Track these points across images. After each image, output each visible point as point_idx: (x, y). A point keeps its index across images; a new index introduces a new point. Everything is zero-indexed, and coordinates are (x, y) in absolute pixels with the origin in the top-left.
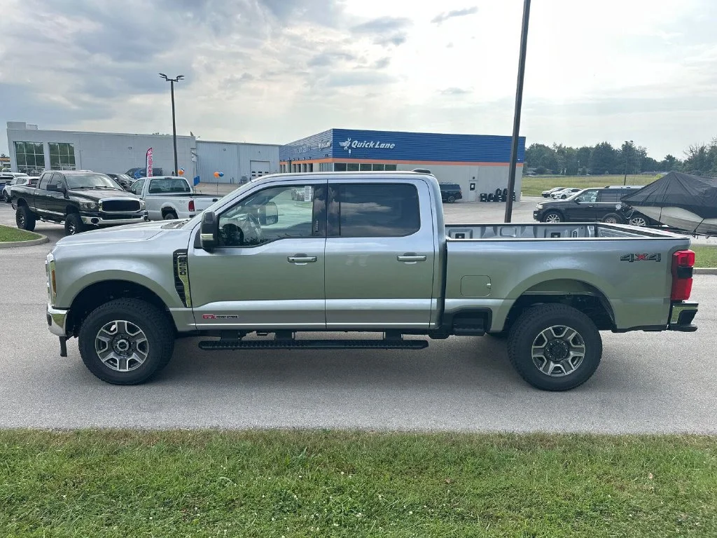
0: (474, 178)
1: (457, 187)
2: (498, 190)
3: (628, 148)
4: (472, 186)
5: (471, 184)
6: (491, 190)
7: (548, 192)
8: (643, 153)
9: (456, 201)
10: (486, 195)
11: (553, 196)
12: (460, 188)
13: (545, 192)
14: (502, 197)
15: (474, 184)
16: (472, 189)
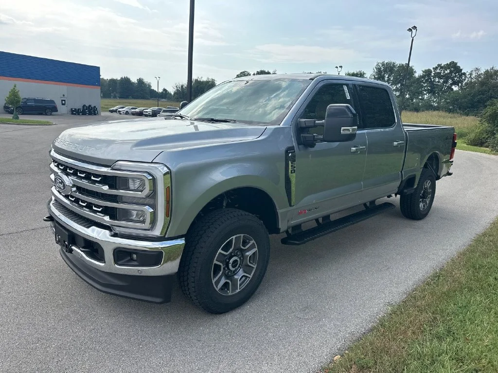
0: (64, 95)
1: (52, 102)
2: (84, 106)
3: (140, 81)
4: (63, 102)
5: (62, 100)
6: (79, 106)
7: (115, 108)
8: (150, 86)
9: (53, 113)
10: (75, 109)
11: (119, 111)
12: (55, 103)
13: (112, 109)
14: (89, 111)
15: (65, 100)
16: (63, 104)
